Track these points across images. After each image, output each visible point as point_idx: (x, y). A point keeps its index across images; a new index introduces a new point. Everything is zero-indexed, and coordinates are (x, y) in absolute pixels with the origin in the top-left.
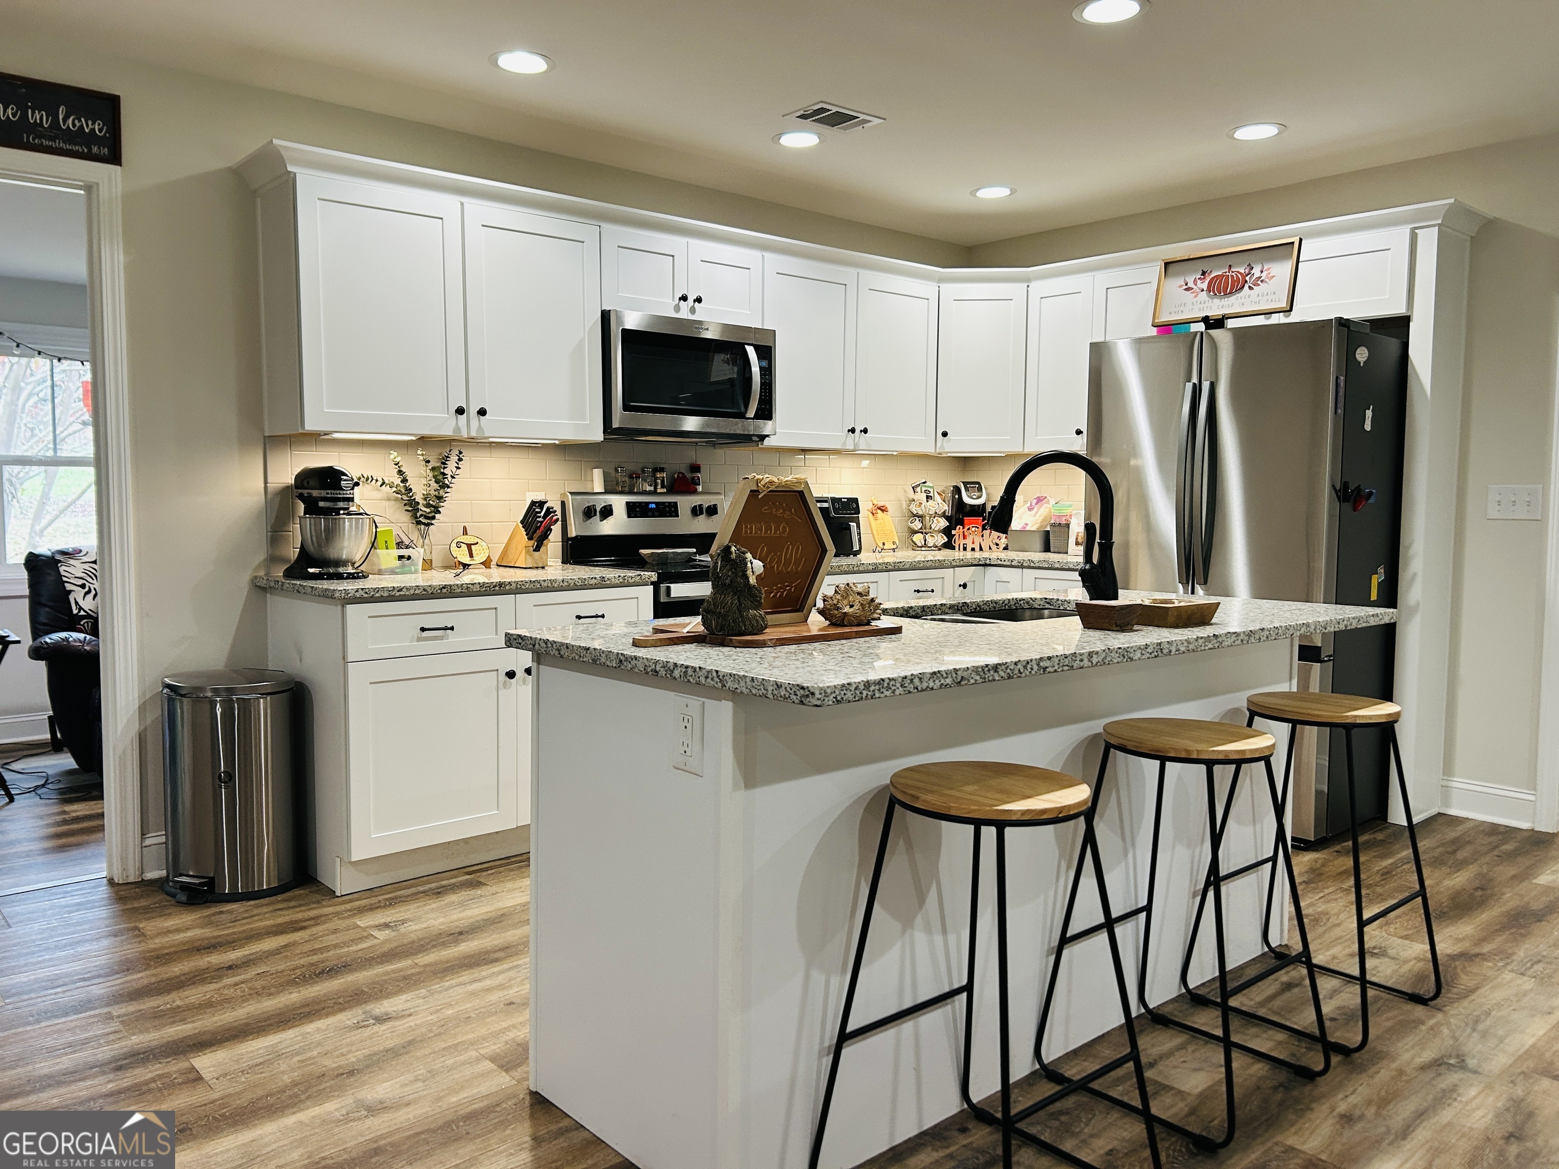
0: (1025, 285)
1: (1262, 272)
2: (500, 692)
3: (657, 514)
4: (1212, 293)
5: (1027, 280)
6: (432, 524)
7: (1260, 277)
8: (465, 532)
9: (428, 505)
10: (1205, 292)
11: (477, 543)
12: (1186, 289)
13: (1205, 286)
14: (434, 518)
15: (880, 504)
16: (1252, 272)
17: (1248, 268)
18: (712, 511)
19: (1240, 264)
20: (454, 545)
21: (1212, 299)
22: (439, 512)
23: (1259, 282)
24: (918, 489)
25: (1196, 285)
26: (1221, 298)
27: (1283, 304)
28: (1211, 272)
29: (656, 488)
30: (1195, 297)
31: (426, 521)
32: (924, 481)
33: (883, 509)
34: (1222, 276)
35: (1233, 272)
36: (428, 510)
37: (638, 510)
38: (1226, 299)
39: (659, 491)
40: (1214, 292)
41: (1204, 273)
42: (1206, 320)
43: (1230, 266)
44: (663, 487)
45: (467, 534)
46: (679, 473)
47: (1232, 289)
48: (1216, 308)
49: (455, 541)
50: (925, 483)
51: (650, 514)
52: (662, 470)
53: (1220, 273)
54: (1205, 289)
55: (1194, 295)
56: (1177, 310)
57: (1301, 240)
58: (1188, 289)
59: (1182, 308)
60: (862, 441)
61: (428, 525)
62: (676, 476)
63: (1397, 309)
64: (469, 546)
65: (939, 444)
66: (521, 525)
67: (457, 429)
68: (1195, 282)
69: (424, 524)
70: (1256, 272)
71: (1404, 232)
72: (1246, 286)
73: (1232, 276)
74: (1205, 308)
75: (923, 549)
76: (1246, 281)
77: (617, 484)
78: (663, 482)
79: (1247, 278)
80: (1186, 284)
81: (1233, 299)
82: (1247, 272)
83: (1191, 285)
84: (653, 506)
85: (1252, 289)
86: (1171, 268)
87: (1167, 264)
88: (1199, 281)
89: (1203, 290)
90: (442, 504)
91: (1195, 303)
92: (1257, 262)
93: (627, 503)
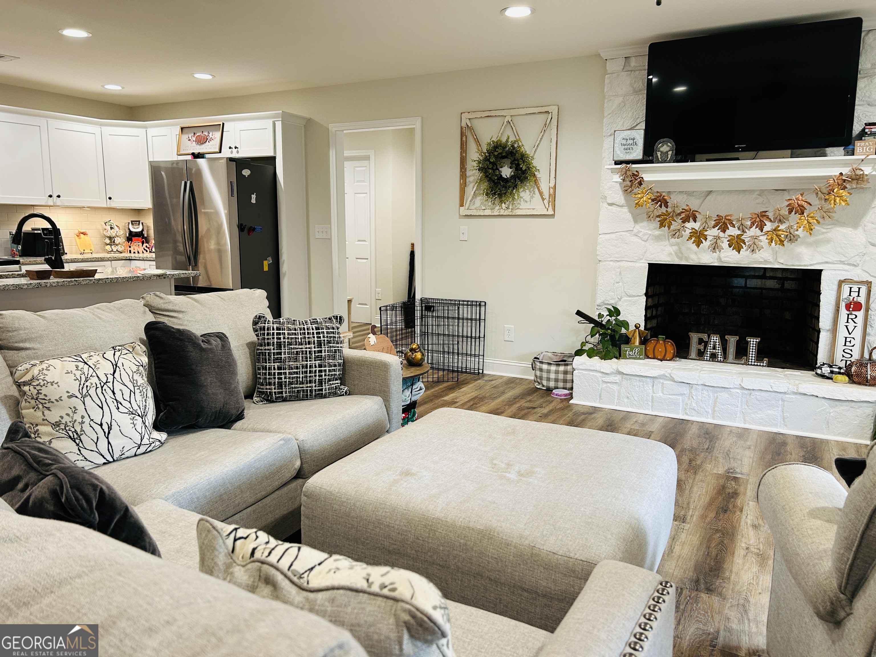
0: (145, 130)
1: (212, 136)
5: (146, 127)
7: (211, 138)
13: (194, 139)
15: (82, 231)
16: (209, 135)
17: (208, 133)
19: (205, 131)
21: (196, 145)
23: (211, 140)
24: (107, 224)
26: (199, 145)
27: (217, 150)
28: (196, 133)
30: (191, 143)
33: (84, 234)
34: (200, 136)
35: (203, 134)
38: (201, 146)
40: (197, 142)
41: (194, 134)
42: (193, 154)
43: (202, 132)
47: (203, 141)
48: (198, 149)
50: (110, 221)
53: (200, 134)
54: (195, 141)
56: (185, 148)
57: (223, 124)
58: (188, 140)
59: (187, 148)
60: (58, 201)
63: (271, 154)
65: (108, 203)
71: (270, 122)
72: (207, 141)
73: (203, 136)
74: (195, 149)
79: (208, 138)
80: (188, 138)
81: (203, 146)
83: (190, 138)
85: (209, 142)
86: (184, 130)
87: (182, 129)
88: (193, 137)
89: (193, 141)
91: (191, 146)
92: (210, 131)
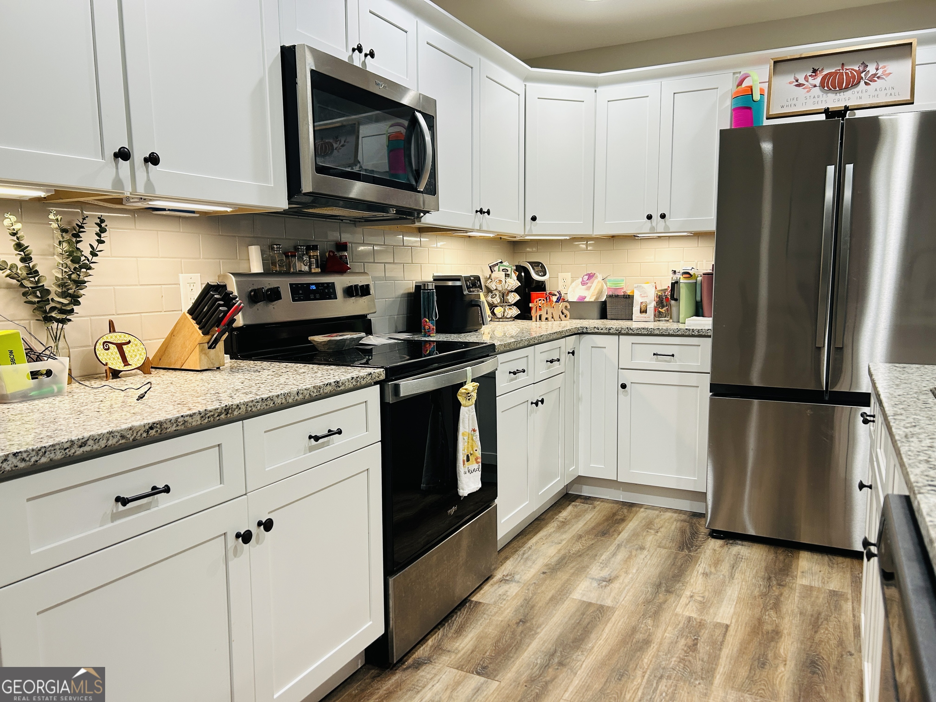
0: (593, 89)
1: (877, 69)
2: (230, 563)
3: (318, 296)
4: (826, 88)
5: (594, 85)
6: (70, 320)
7: (875, 74)
8: (112, 328)
9: (64, 295)
10: (817, 88)
11: (129, 342)
12: (796, 85)
13: (818, 81)
14: (72, 311)
16: (868, 69)
17: (863, 66)
18: (364, 291)
19: (853, 63)
20: (100, 347)
21: (827, 93)
22: (78, 303)
23: (876, 79)
24: (496, 268)
25: (807, 81)
26: (836, 92)
27: (904, 97)
28: (822, 69)
29: (310, 268)
30: (808, 92)
31: (59, 316)
32: (500, 261)
34: (836, 73)
35: (847, 69)
36: (65, 301)
37: (301, 292)
38: (842, 94)
39: (313, 271)
40: (828, 87)
41: (815, 71)
42: (826, 111)
43: (843, 64)
44: (317, 267)
45: (114, 331)
46: (330, 252)
47: (847, 84)
48: (834, 101)
49: (101, 341)
50: (501, 262)
51: (312, 296)
52: (315, 248)
53: (834, 71)
54: (818, 85)
55: (806, 90)
56: (789, 103)
58: (799, 85)
59: (795, 102)
60: (484, 222)
61: (63, 321)
62: (327, 254)
64: (120, 347)
65: (528, 228)
66: (189, 317)
67: (118, 182)
68: (806, 78)
69: (59, 321)
70: (871, 69)
72: (862, 83)
73: (846, 73)
74: (820, 102)
75: (501, 320)
76: (862, 78)
77: (274, 264)
78: (317, 260)
79: (863, 75)
80: (797, 81)
81: (849, 94)
82: (861, 69)
83: (801, 81)
84: (314, 287)
85: (869, 84)
86: (781, 66)
87: (776, 63)
88: (810, 78)
89: (815, 86)
90: (82, 292)
91: (808, 97)
92: (872, 60)
93: (291, 285)
